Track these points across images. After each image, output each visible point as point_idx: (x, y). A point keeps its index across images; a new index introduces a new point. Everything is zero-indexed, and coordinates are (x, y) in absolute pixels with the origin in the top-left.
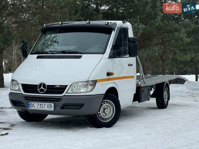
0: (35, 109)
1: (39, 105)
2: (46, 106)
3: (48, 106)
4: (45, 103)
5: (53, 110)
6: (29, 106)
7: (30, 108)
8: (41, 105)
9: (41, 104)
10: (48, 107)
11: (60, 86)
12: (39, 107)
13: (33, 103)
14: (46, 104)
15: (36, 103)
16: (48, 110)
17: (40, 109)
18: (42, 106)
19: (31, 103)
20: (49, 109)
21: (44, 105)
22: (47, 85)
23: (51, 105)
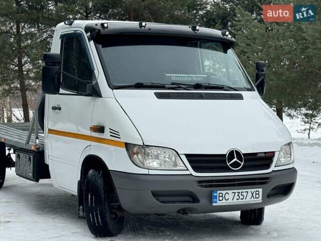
0: (228, 204)
1: (237, 194)
2: (250, 195)
3: (253, 194)
4: (247, 190)
5: (261, 201)
6: (214, 200)
7: (216, 202)
8: (240, 195)
9: (239, 193)
10: (253, 196)
11: (265, 153)
12: (235, 200)
13: (224, 192)
14: (249, 191)
15: (230, 192)
16: (252, 202)
17: (237, 204)
18: (242, 197)
19: (219, 192)
20: (255, 199)
21: (245, 194)
22: (243, 154)
23: (257, 193)
